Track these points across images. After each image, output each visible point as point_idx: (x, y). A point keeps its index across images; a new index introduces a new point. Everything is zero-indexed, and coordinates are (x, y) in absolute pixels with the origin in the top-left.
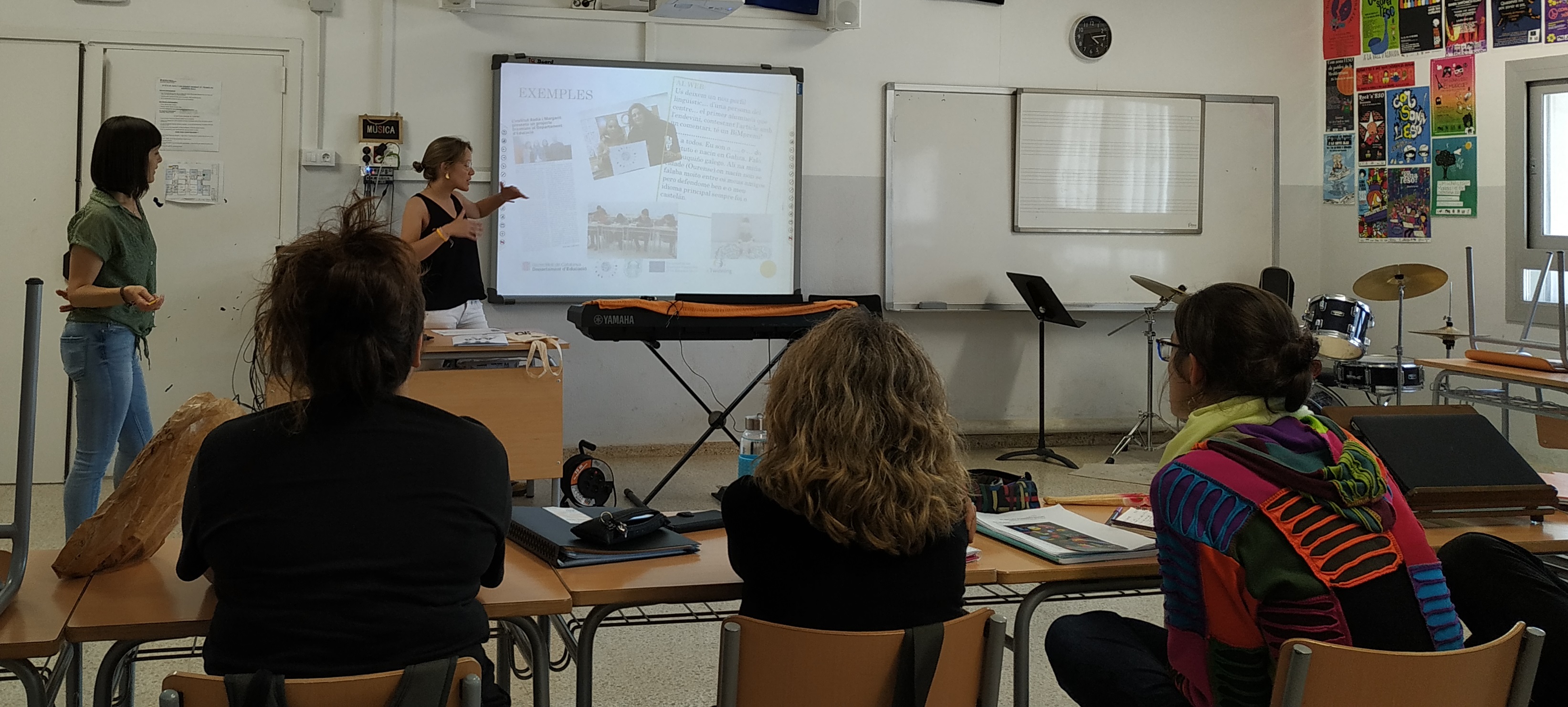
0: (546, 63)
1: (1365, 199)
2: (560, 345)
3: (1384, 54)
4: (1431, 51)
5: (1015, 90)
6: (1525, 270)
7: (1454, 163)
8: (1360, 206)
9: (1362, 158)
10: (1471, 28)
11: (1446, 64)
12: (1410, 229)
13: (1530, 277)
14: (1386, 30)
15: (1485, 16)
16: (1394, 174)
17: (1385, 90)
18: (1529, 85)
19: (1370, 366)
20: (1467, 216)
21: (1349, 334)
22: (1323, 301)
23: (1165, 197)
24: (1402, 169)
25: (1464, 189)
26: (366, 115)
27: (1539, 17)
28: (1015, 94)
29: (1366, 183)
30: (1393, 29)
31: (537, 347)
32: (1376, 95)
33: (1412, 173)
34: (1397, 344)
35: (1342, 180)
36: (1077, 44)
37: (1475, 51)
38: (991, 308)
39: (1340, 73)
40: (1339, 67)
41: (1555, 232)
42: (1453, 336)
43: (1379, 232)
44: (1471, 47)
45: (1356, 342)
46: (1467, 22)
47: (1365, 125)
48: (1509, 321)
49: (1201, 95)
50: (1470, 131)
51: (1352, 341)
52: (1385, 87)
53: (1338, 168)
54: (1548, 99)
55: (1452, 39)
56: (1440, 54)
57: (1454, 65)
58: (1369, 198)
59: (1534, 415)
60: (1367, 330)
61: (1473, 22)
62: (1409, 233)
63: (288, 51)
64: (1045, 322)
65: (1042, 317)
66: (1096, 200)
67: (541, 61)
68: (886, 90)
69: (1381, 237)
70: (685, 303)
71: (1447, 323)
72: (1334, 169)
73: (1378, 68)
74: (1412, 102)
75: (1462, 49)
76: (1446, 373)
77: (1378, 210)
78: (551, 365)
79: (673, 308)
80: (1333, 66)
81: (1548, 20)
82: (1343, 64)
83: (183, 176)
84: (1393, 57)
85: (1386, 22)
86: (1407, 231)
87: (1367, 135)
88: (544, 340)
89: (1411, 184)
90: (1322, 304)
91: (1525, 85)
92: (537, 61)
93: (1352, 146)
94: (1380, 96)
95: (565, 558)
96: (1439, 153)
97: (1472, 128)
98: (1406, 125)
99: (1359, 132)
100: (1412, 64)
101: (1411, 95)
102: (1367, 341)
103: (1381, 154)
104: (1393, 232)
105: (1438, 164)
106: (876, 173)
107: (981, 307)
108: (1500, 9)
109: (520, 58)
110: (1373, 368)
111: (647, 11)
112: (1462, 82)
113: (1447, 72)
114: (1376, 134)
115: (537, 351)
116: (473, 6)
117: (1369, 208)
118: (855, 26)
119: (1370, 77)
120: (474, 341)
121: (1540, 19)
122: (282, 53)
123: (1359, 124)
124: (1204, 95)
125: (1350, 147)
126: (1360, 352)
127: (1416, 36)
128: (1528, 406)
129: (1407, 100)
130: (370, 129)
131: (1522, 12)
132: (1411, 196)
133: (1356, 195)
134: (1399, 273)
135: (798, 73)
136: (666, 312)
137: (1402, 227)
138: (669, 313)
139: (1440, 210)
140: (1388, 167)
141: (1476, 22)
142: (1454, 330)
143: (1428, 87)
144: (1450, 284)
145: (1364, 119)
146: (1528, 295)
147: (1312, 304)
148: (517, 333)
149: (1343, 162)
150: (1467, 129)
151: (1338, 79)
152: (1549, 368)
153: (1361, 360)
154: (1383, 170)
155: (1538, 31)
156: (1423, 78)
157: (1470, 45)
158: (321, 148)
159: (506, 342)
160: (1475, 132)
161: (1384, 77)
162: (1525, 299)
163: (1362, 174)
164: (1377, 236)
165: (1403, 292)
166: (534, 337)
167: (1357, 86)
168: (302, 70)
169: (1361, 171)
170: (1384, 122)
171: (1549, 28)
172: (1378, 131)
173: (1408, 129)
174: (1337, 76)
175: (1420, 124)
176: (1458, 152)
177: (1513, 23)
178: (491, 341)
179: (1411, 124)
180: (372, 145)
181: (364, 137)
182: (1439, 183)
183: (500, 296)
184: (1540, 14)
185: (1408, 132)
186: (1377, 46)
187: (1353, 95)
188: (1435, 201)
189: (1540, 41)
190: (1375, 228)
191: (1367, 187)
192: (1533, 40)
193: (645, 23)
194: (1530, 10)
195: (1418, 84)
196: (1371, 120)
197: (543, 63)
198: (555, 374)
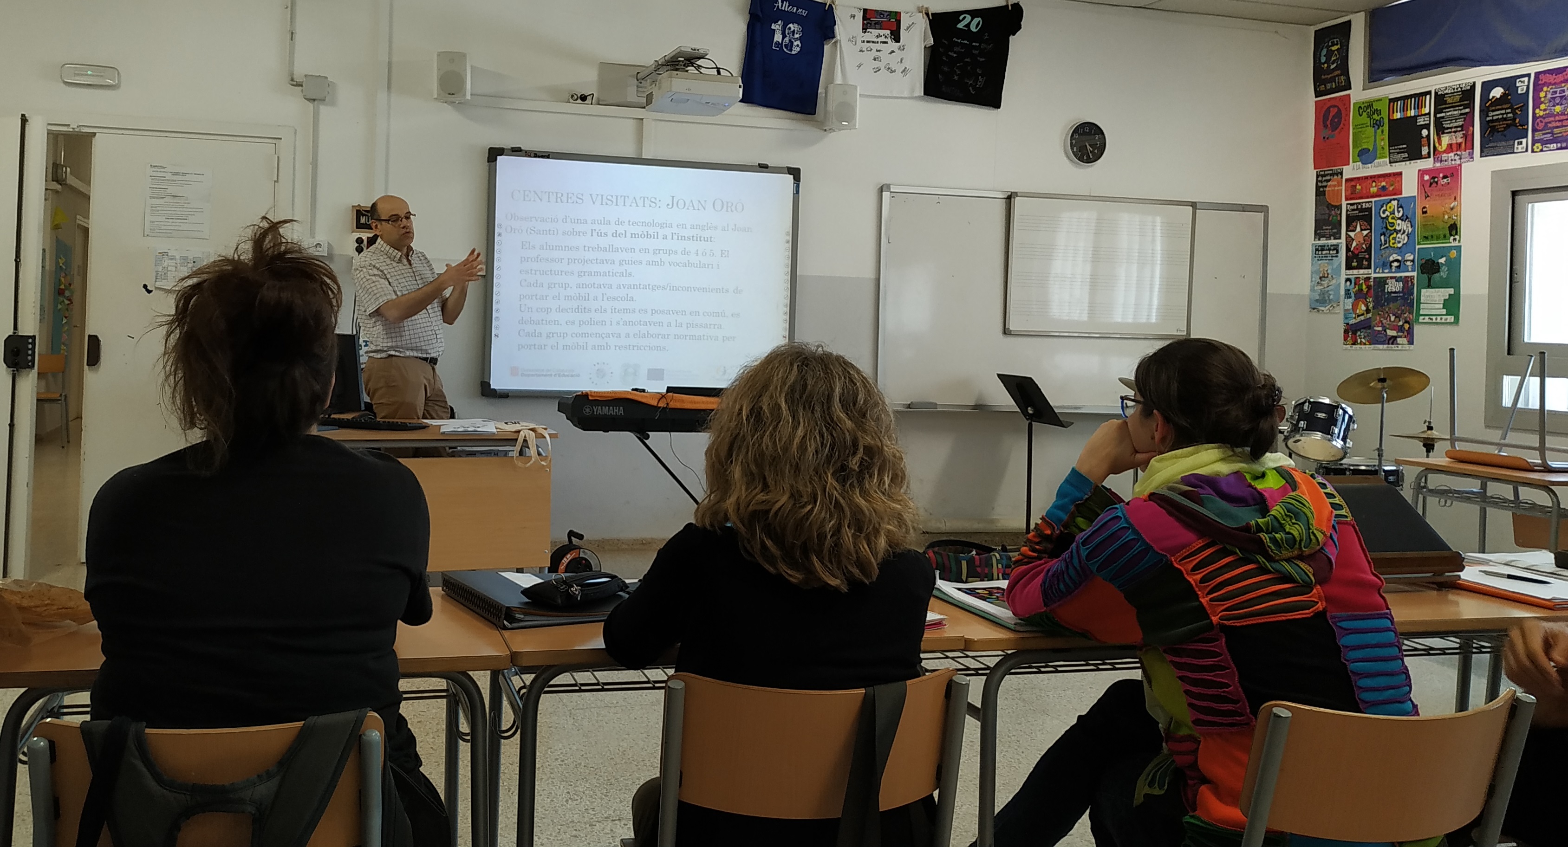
0: (543, 157)
1: (1351, 307)
2: (549, 434)
3: (1373, 164)
4: (1419, 161)
5: (1010, 194)
6: (1505, 376)
7: (1439, 271)
8: (1345, 314)
9: (1349, 267)
10: (1459, 138)
11: (1433, 173)
12: (1393, 337)
13: (1509, 383)
14: (1375, 141)
15: (1473, 127)
16: (1379, 282)
17: (1373, 200)
18: (1514, 194)
19: (1352, 468)
20: (1450, 323)
21: (1332, 436)
22: (1307, 404)
23: (1155, 302)
24: (1387, 278)
25: (1447, 297)
26: (359, 205)
27: (1526, 127)
28: (1010, 198)
29: (1351, 291)
30: (1383, 139)
31: (525, 437)
32: (1364, 205)
33: (1396, 281)
34: (1378, 446)
35: (1328, 289)
36: (1072, 149)
37: (1462, 161)
38: (981, 410)
39: (1329, 183)
40: (1328, 178)
41: (1534, 340)
42: (1433, 439)
43: (1363, 340)
44: (1459, 157)
45: (1339, 443)
46: (1455, 132)
47: (1352, 234)
48: (1487, 427)
49: (1192, 202)
50: (1455, 239)
51: (1334, 443)
52: (1373, 197)
53: (1324, 277)
54: (1533, 206)
55: (1439, 149)
56: (1428, 164)
57: (1441, 175)
58: (1355, 306)
59: (1511, 513)
60: (1349, 433)
61: (1461, 133)
62: (1393, 340)
63: (281, 139)
64: (1033, 423)
65: (1031, 418)
66: (1087, 305)
67: (537, 155)
68: (882, 191)
69: (1365, 344)
70: (675, 395)
71: (1428, 427)
72: (1320, 278)
73: (1366, 178)
74: (1399, 212)
75: (1450, 159)
76: (1427, 472)
77: (1362, 318)
78: (539, 454)
79: (664, 399)
80: (1323, 176)
81: (1534, 130)
82: (1332, 175)
83: (172, 263)
84: (1381, 166)
85: (1375, 132)
86: (1390, 339)
87: (1354, 244)
88: (533, 430)
89: (1395, 292)
90: (1306, 407)
91: (1510, 195)
92: (532, 155)
93: (1339, 255)
94: (1368, 205)
95: (511, 618)
96: (1424, 261)
97: (1457, 237)
98: (1393, 234)
99: (1346, 241)
100: (1400, 174)
101: (1398, 204)
102: (1349, 444)
103: (1366, 263)
104: (1377, 339)
105: (1423, 273)
106: (870, 274)
107: (971, 407)
108: (1488, 119)
109: (516, 151)
110: (1354, 469)
111: (644, 108)
112: (1447, 192)
113: (1433, 182)
114: (1363, 244)
115: (525, 441)
116: (468, 97)
117: (1354, 316)
118: (851, 127)
119: (1358, 187)
120: (461, 429)
121: (1527, 129)
122: (274, 141)
123: (1347, 234)
124: (1196, 203)
125: (1337, 256)
126: (1341, 454)
127: (1405, 146)
128: (1507, 505)
129: (1394, 210)
130: (363, 220)
131: (1509, 122)
132: (1395, 304)
133: (1341, 304)
134: (1382, 377)
135: (795, 173)
136: (655, 404)
137: (1386, 335)
138: (659, 405)
139: (1422, 317)
140: (1373, 275)
141: (1464, 132)
142: (1435, 433)
143: (1415, 197)
144: (1432, 388)
145: (1351, 228)
146: (1507, 401)
147: (1295, 407)
148: (506, 423)
149: (1329, 271)
150: (1452, 238)
151: (1327, 189)
152: (1528, 467)
153: (1343, 462)
154: (1369, 278)
155: (1524, 141)
156: (1410, 187)
157: (1458, 155)
158: (314, 238)
159: (495, 430)
160: (1459, 241)
161: (1372, 187)
162: (1504, 405)
163: (1348, 283)
164: (1361, 343)
165: (1385, 395)
166: (524, 428)
167: (1346, 196)
168: (294, 158)
169: (1348, 280)
170: (1371, 232)
171: (1536, 138)
172: (1364, 240)
173: (1394, 239)
174: (1326, 186)
175: (1406, 233)
176: (1442, 260)
177: (1500, 133)
178: (478, 429)
179: (1397, 234)
180: (365, 235)
181: (357, 228)
182: (1423, 291)
183: (495, 390)
184: (1527, 124)
185: (1394, 241)
186: (1366, 156)
187: (1341, 205)
188: (1419, 309)
189: (1527, 151)
190: (1359, 336)
191: (1353, 295)
192: (1520, 150)
193: (642, 119)
194: (1517, 121)
195: (1405, 194)
196: (1358, 229)
197: (539, 157)
198: (543, 463)
